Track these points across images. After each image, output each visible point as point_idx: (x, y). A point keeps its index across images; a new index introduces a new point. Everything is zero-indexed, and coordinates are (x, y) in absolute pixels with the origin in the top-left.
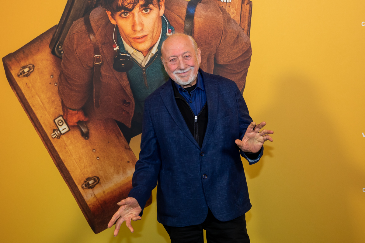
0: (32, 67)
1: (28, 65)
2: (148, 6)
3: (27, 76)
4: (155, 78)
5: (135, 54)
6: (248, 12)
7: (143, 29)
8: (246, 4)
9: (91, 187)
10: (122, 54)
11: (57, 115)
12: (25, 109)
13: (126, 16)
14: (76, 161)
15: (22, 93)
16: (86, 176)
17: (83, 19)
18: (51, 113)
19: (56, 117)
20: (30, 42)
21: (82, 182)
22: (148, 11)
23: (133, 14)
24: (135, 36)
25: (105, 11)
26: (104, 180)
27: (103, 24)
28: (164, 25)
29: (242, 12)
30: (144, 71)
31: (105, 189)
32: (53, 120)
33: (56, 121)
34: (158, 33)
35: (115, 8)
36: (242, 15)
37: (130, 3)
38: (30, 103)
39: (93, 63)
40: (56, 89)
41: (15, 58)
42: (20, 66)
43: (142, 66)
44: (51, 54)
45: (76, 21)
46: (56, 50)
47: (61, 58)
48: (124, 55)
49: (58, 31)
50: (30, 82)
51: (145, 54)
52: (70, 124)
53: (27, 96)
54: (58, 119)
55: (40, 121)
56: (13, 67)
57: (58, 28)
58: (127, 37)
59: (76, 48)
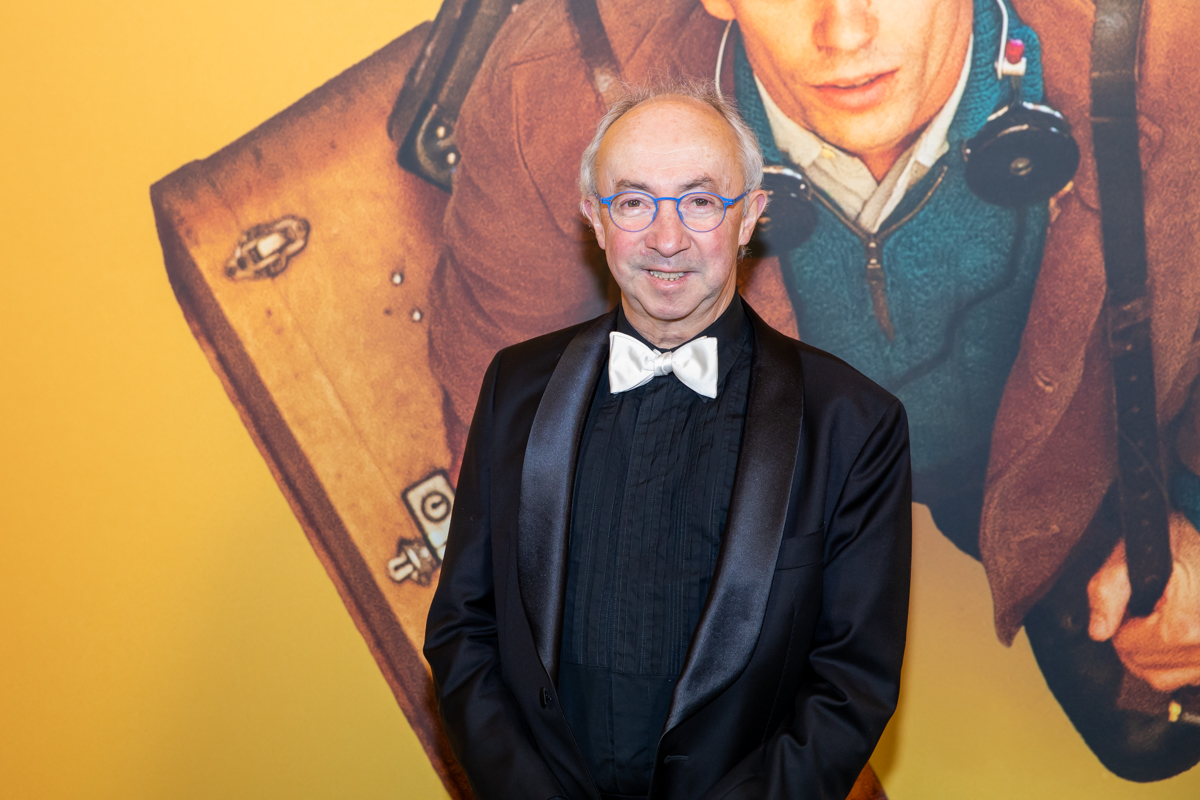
0: (299, 228)
1: (276, 222)
3: (271, 272)
4: (929, 288)
5: (826, 165)
7: (874, 42)
11: (419, 469)
12: (259, 439)
15: (244, 357)
18: (390, 456)
19: (416, 478)
20: (290, 108)
24: (827, 77)
27: (665, 16)
28: (987, 18)
30: (869, 253)
32: (398, 495)
33: (415, 497)
34: (949, 59)
38: (282, 406)
40: (418, 338)
41: (213, 185)
42: (238, 223)
43: (862, 229)
44: (396, 166)
45: (527, 4)
46: (420, 148)
47: (446, 188)
48: (773, 171)
49: (433, 52)
50: (287, 303)
51: (880, 170)
53: (269, 375)
54: (422, 490)
55: (333, 498)
56: (203, 231)
57: (436, 38)
58: (785, 84)
59: (523, 138)
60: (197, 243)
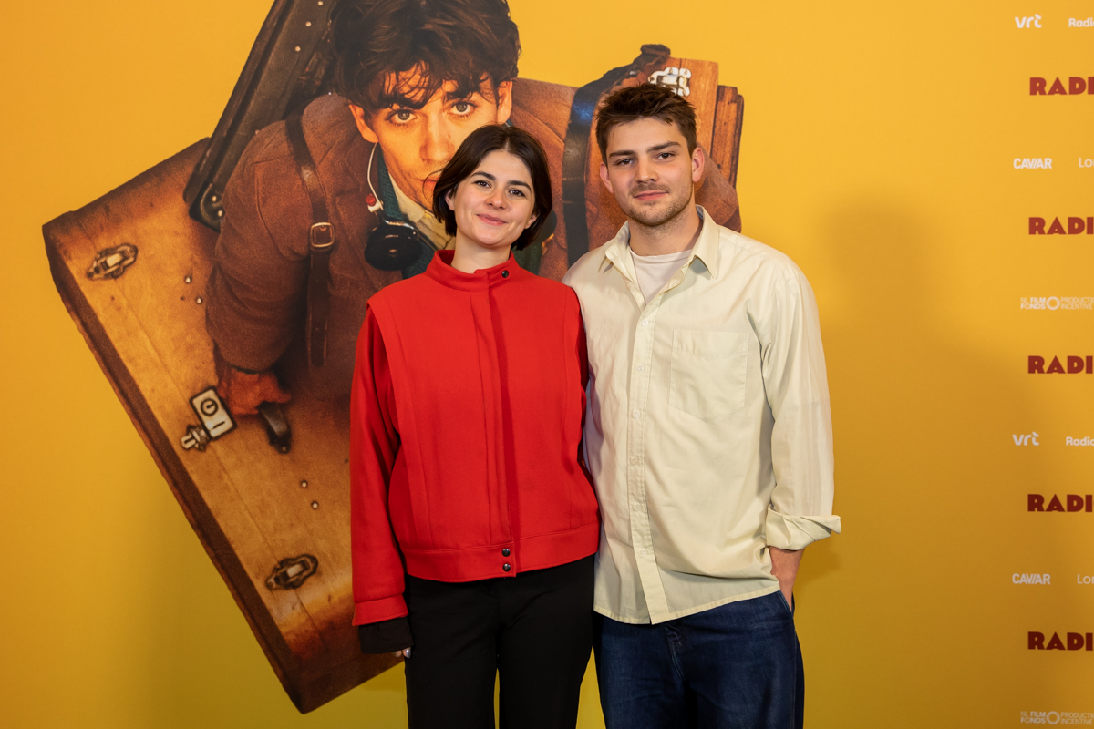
0: (131, 251)
1: (118, 247)
2: (465, 97)
3: (114, 275)
5: (426, 222)
6: (733, 122)
8: (729, 103)
9: (294, 585)
10: (391, 223)
11: (199, 386)
12: (106, 370)
13: (404, 122)
14: (250, 514)
15: (98, 323)
16: (280, 555)
17: (282, 124)
18: (183, 379)
19: (198, 391)
20: (126, 184)
21: (268, 570)
22: (465, 109)
23: (426, 116)
25: (347, 105)
26: (331, 566)
27: (340, 139)
29: (718, 123)
31: (332, 590)
32: (187, 400)
33: (197, 402)
35: (375, 99)
36: (717, 129)
37: (417, 86)
38: (120, 351)
39: (310, 245)
40: (200, 313)
41: (81, 226)
42: (95, 247)
44: (188, 217)
45: (265, 130)
46: (202, 207)
47: (217, 230)
48: (398, 224)
49: (210, 154)
50: (123, 293)
52: (237, 410)
53: (113, 333)
54: (201, 398)
55: (149, 402)
56: (74, 251)
57: (212, 147)
58: (405, 178)
59: (261, 203)
60: (70, 258)
